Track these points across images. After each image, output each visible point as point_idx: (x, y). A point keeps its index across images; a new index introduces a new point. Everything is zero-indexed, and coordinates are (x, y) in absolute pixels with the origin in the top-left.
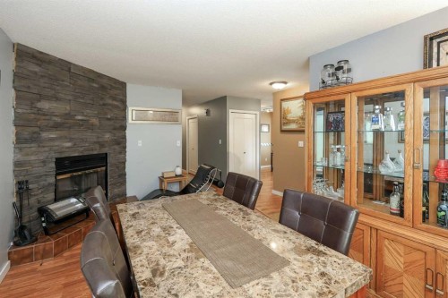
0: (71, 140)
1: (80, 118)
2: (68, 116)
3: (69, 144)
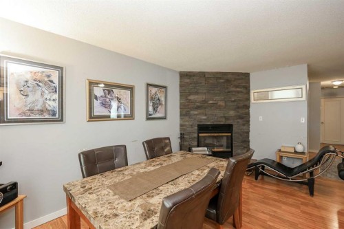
0: (206, 115)
1: (211, 102)
2: (205, 101)
3: (204, 117)
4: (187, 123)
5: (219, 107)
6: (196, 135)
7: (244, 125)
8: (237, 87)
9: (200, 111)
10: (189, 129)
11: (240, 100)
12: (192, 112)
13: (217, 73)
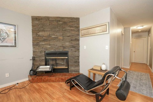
0: (50, 45)
1: (53, 37)
2: (49, 36)
3: (49, 47)
4: (37, 50)
5: (59, 40)
6: (44, 58)
7: (75, 52)
8: (71, 27)
9: (46, 43)
10: (39, 54)
11: (73, 36)
12: (41, 43)
13: (57, 17)
